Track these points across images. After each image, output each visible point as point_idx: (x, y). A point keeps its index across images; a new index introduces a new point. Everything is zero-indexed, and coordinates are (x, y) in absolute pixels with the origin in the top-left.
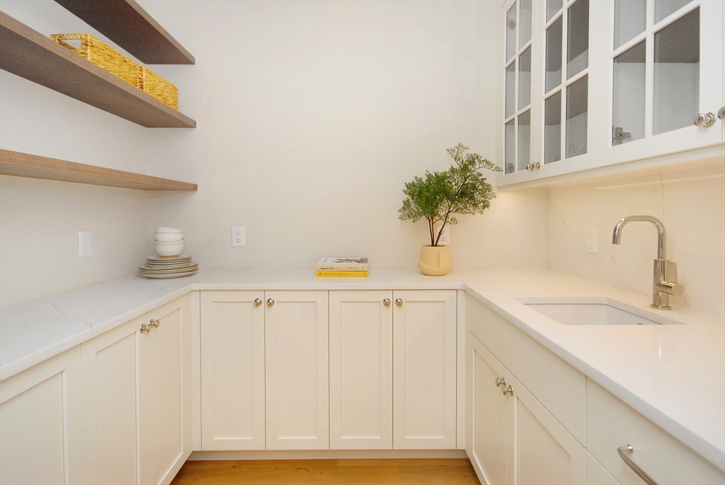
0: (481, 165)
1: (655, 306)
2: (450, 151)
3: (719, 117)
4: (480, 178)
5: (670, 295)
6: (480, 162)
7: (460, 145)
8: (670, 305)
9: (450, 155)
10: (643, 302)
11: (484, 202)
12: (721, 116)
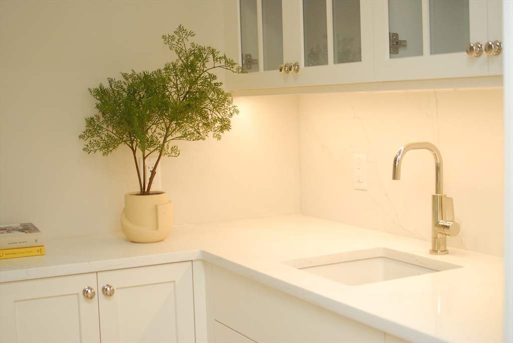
0: (217, 64)
1: (434, 251)
2: (167, 39)
3: (486, 50)
4: (213, 82)
5: (447, 236)
6: (216, 59)
7: (181, 29)
8: (448, 248)
9: (168, 46)
10: (421, 249)
11: (222, 120)
12: (487, 49)
